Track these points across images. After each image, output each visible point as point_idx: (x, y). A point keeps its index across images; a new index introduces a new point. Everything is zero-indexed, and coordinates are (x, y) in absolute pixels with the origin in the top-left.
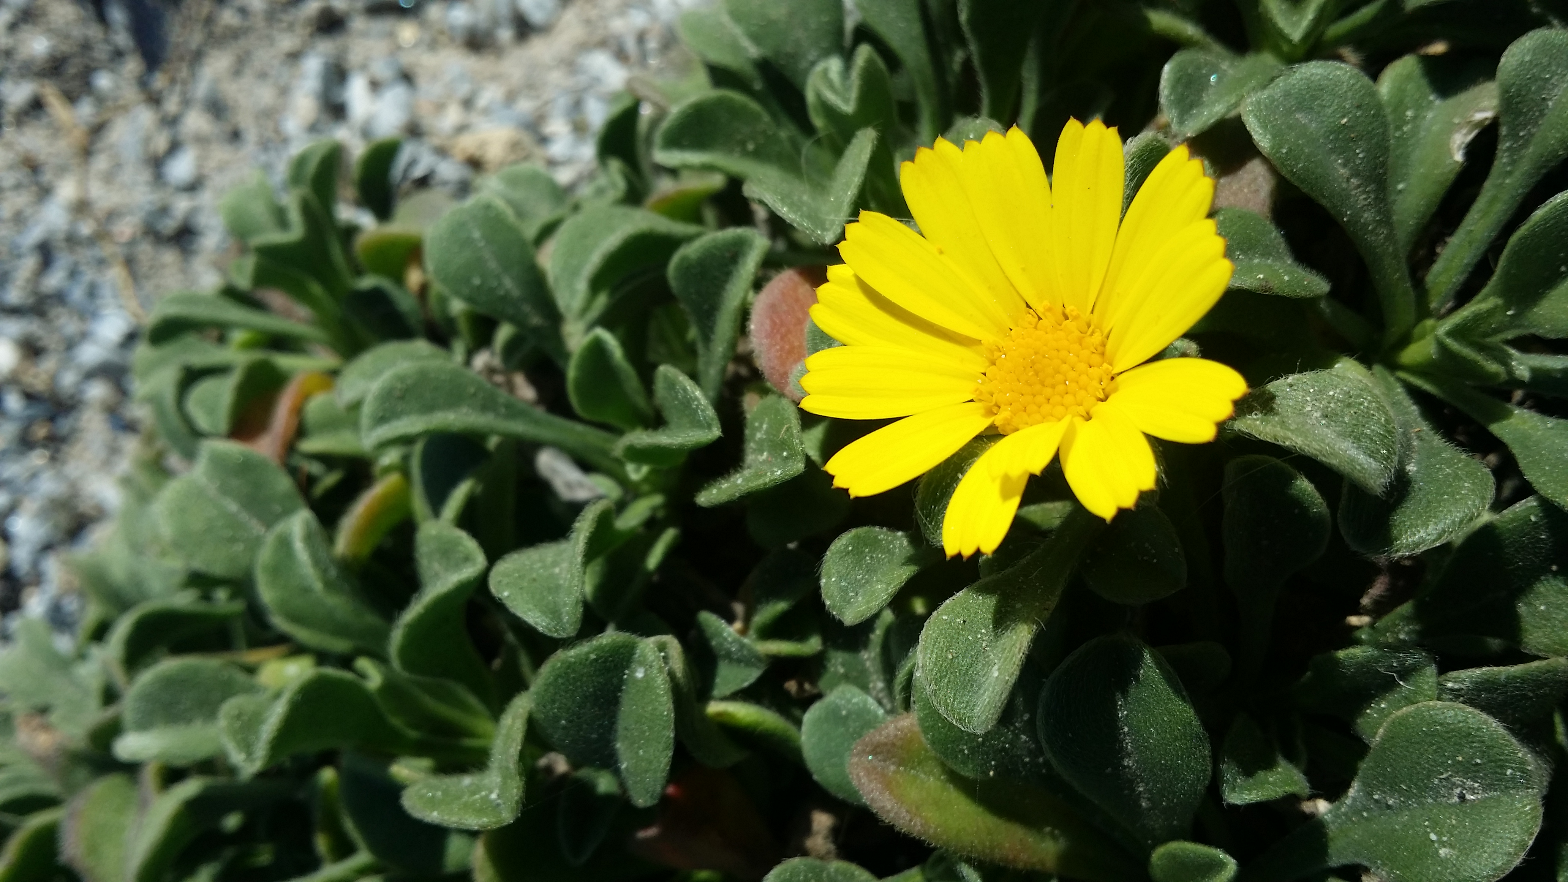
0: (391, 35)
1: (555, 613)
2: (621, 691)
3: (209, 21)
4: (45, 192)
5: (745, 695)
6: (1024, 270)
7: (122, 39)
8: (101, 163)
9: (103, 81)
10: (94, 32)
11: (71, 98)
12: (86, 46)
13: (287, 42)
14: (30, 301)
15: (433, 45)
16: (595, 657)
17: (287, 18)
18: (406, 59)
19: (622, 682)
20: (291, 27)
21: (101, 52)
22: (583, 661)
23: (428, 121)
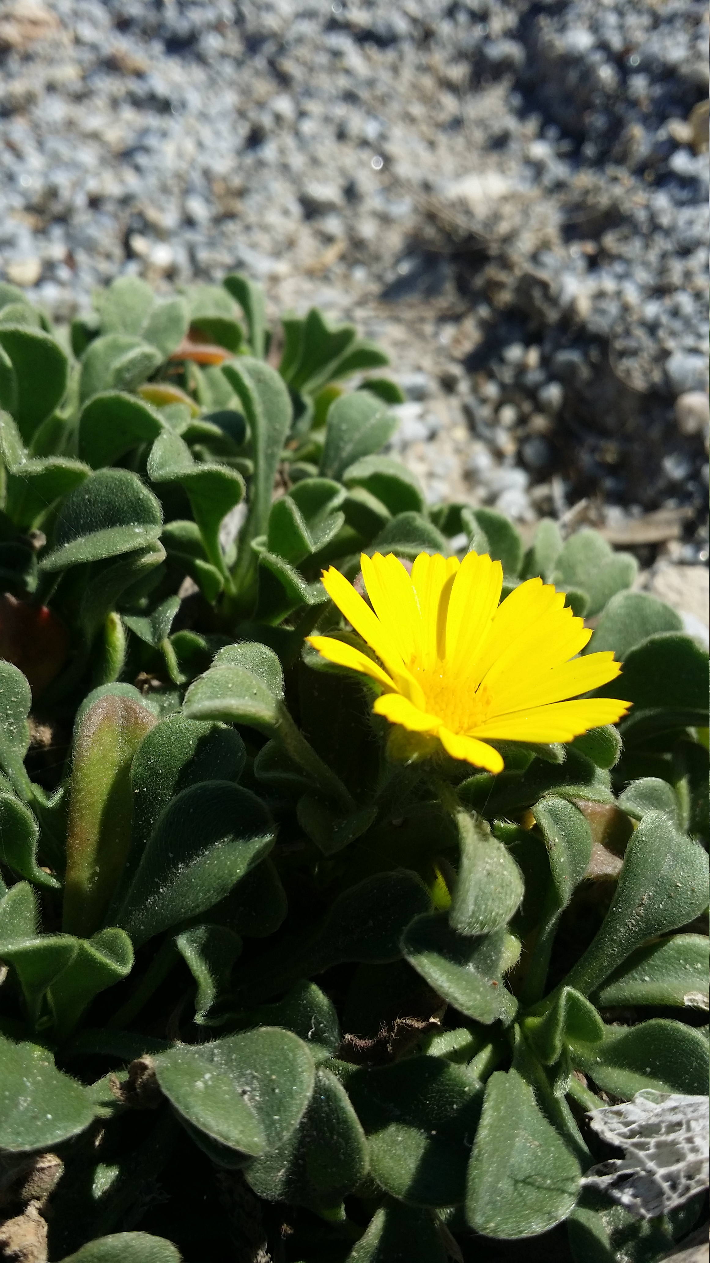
0: (454, 424)
1: (162, 466)
2: (121, 525)
3: (422, 320)
4: (277, 254)
5: (132, 636)
6: (502, 672)
7: (390, 277)
8: (307, 286)
9: (359, 274)
10: (388, 259)
11: (343, 258)
12: (377, 258)
13: (427, 363)
14: (203, 265)
15: (458, 451)
16: (141, 497)
17: (442, 360)
18: (443, 435)
19: (128, 523)
20: (437, 363)
21: (376, 268)
22: (136, 493)
23: (412, 454)
